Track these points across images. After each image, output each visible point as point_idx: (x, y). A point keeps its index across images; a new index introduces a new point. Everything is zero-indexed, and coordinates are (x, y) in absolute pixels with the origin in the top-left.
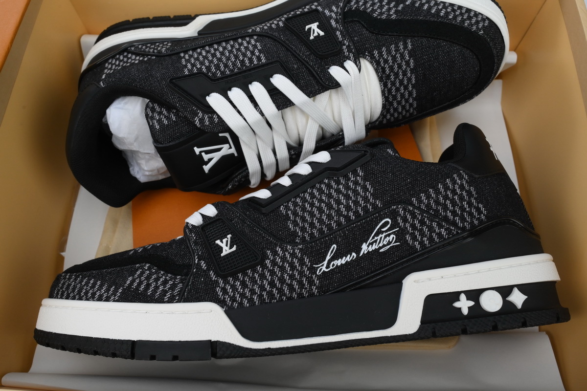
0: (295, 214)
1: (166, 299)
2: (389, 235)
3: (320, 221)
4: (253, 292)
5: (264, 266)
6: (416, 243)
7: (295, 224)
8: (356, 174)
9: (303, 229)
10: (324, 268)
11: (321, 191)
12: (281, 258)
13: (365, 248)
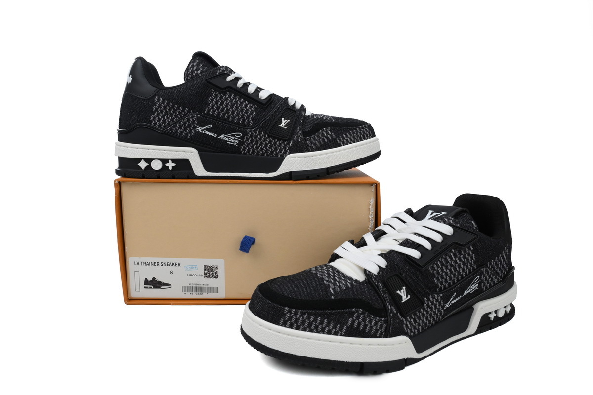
0: (438, 273)
1: (378, 335)
2: (476, 285)
3: (450, 278)
4: (419, 325)
5: (424, 309)
6: (484, 287)
7: (438, 280)
8: (470, 249)
9: (442, 283)
10: (448, 306)
11: (450, 257)
12: (431, 302)
13: (465, 293)
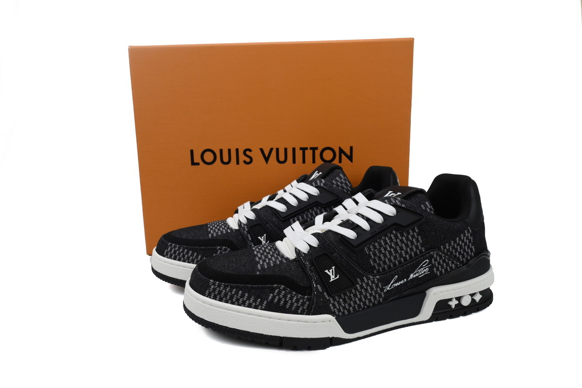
0: (375, 254)
1: (299, 312)
2: (425, 269)
3: (390, 260)
4: (350, 305)
5: (356, 289)
6: (438, 272)
7: (375, 261)
8: (414, 231)
9: (379, 265)
10: (388, 288)
11: (390, 238)
12: (366, 284)
13: (412, 276)
